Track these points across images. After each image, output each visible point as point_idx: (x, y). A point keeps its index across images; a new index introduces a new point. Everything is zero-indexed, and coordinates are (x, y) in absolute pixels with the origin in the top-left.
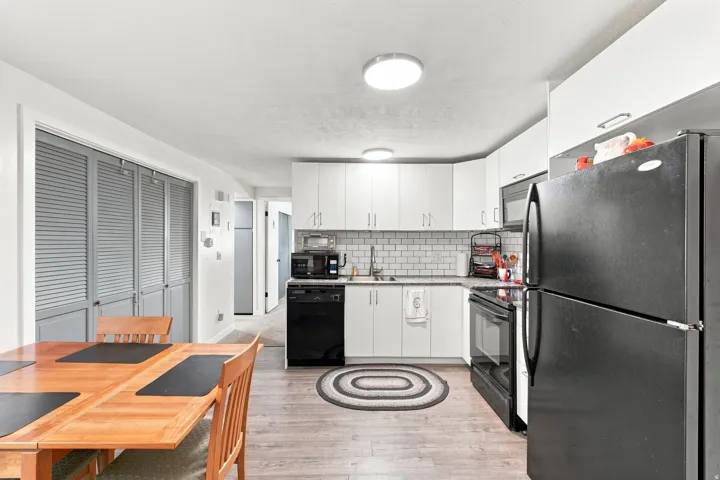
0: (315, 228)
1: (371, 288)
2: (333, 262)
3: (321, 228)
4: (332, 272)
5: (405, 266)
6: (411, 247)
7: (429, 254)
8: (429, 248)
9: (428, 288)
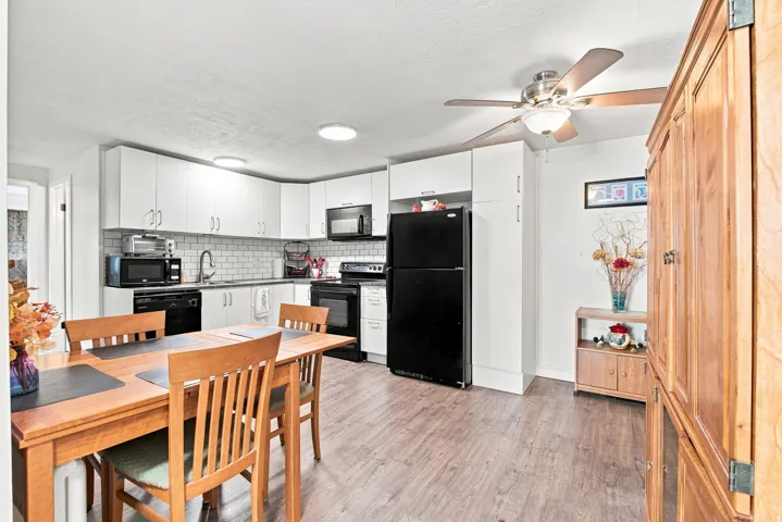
0: (153, 228)
1: (224, 291)
2: (175, 267)
3: (159, 228)
4: (173, 277)
5: (230, 272)
6: (236, 253)
7: (251, 260)
8: (250, 253)
9: (271, 286)
